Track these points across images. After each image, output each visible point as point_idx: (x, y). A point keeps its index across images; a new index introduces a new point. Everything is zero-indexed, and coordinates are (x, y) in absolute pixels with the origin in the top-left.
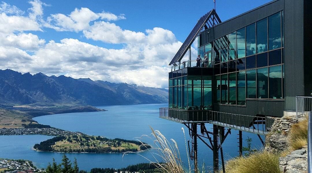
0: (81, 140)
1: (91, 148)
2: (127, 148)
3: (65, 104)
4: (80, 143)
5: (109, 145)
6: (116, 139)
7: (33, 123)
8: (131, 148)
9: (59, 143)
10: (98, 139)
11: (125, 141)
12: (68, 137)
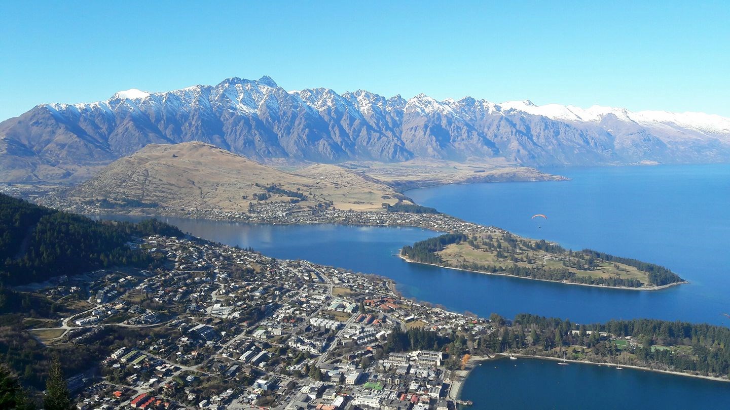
0: (499, 246)
1: (520, 265)
2: (612, 275)
3: (472, 163)
4: (495, 253)
5: (565, 264)
6: (587, 251)
7: (404, 201)
8: (623, 276)
9: (452, 248)
10: (539, 247)
11: (608, 258)
12: (470, 237)
